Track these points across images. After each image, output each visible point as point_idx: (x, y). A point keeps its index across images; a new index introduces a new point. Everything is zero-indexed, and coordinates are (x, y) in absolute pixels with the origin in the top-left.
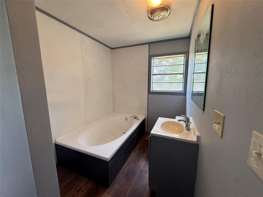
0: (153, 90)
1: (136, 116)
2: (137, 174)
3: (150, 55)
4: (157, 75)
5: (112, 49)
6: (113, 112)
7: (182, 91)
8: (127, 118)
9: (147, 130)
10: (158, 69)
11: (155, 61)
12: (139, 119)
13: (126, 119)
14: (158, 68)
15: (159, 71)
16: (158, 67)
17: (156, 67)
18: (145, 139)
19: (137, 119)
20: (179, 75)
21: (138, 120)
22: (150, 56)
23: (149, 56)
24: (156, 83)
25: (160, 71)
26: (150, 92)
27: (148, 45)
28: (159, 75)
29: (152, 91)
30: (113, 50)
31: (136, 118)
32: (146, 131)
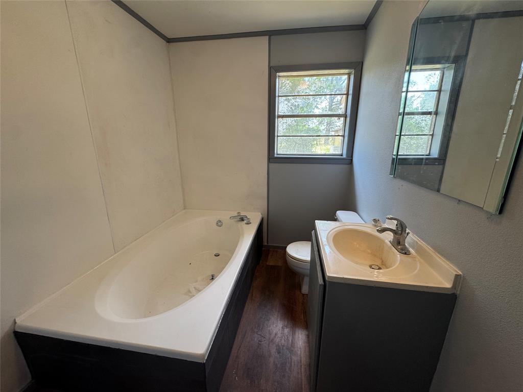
0: (278, 153)
1: (243, 214)
2: (272, 360)
3: (271, 65)
4: (287, 119)
5: (169, 41)
6: (184, 209)
7: (342, 156)
8: (220, 221)
9: (267, 243)
10: (289, 104)
11: (284, 82)
12: (251, 221)
13: (219, 223)
14: (289, 101)
15: (291, 108)
16: (290, 98)
17: (284, 98)
18: (268, 264)
19: (245, 222)
20: (336, 118)
21: (248, 224)
22: (272, 69)
23: (270, 68)
24: (285, 138)
25: (293, 108)
26: (272, 158)
27: (268, 37)
28: (292, 119)
29: (277, 155)
30: (172, 44)
31: (242, 220)
32: (264, 244)
